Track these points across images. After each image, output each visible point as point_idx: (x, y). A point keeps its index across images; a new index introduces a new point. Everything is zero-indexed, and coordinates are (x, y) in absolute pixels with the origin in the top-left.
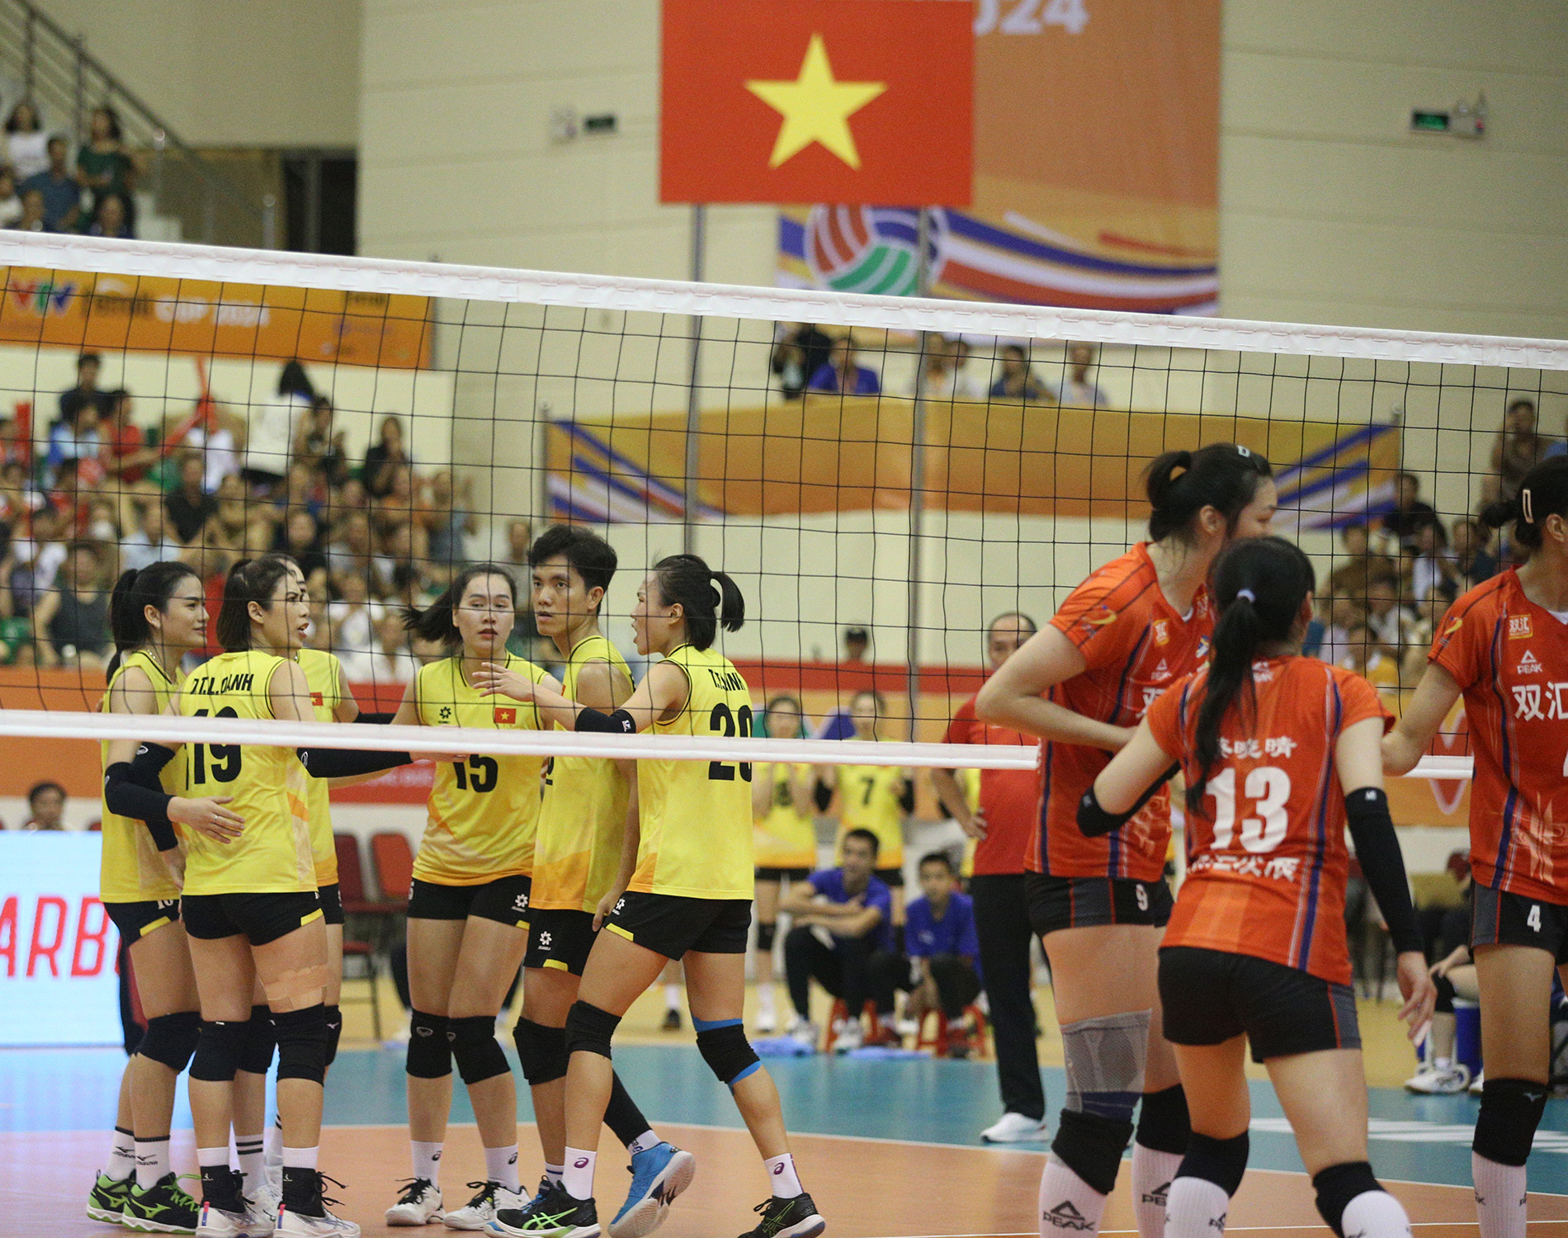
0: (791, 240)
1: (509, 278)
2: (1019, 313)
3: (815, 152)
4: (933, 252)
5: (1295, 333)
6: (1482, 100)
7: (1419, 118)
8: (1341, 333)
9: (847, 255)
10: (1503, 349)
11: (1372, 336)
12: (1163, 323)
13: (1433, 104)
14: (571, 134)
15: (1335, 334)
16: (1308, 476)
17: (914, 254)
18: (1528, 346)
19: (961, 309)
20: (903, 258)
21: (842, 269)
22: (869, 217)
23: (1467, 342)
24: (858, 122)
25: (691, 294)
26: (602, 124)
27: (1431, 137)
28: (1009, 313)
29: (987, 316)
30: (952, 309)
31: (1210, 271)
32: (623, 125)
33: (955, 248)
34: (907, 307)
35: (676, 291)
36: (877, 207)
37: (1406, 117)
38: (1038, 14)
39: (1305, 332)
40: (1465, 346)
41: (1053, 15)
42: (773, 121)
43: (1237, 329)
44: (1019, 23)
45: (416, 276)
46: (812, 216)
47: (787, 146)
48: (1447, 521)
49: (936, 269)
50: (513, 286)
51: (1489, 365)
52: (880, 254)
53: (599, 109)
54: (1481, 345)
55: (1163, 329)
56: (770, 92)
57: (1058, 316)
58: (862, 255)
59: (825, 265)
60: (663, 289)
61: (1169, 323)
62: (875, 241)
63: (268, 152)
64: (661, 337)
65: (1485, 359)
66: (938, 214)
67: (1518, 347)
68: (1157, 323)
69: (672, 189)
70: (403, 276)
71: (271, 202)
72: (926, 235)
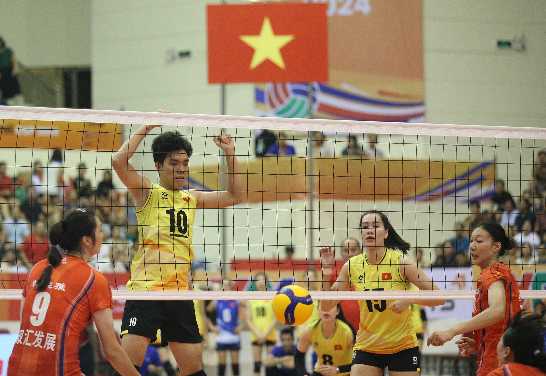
0: (259, 96)
1: (147, 116)
2: (345, 123)
3: (267, 63)
4: (314, 100)
5: (452, 128)
6: (524, 36)
7: (500, 44)
8: (469, 128)
9: (281, 102)
10: (532, 132)
11: (481, 129)
12: (401, 126)
13: (505, 38)
14: (173, 59)
15: (467, 128)
16: (459, 183)
17: (307, 101)
18: (542, 131)
19: (322, 122)
20: (303, 103)
21: (280, 107)
22: (290, 87)
23: (518, 130)
24: (284, 51)
25: (218, 120)
26: (185, 54)
27: (505, 51)
28: (340, 124)
29: (332, 125)
30: (318, 122)
31: (421, 104)
32: (194, 54)
33: (323, 98)
34: (301, 122)
35: (212, 119)
36: (292, 83)
37: (494, 43)
38: (352, 7)
39: (456, 128)
40: (517, 132)
41: (358, 7)
42: (250, 51)
43: (429, 127)
44: (345, 11)
45: (111, 116)
46: (267, 87)
47: (256, 61)
48: (516, 199)
49: (316, 107)
50: (149, 119)
51: (527, 138)
52: (294, 101)
53: (184, 48)
54: (524, 131)
55: (400, 128)
56: (249, 40)
57: (360, 124)
58: (287, 102)
59: (273, 106)
60: (207, 118)
61: (402, 126)
62: (292, 96)
63: (57, 69)
64: (206, 136)
65: (525, 136)
66: (316, 85)
67: (537, 131)
68: (398, 126)
69: (213, 78)
70: (106, 116)
71: (58, 88)
72: (312, 93)
